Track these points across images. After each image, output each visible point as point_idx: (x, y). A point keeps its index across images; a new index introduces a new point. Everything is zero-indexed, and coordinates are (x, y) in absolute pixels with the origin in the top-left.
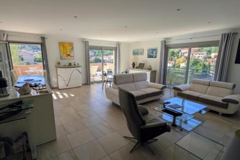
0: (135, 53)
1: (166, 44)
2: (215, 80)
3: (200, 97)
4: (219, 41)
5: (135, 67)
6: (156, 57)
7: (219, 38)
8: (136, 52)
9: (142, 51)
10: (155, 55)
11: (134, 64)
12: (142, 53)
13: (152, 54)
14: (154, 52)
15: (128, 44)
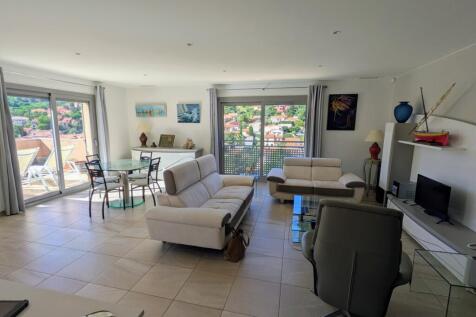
0: (144, 112)
1: (221, 96)
2: (307, 156)
3: (315, 186)
4: (306, 96)
5: (148, 143)
6: (198, 121)
7: (306, 92)
8: (146, 109)
9: (163, 108)
10: (196, 117)
11: (144, 139)
12: (162, 113)
13: (188, 115)
14: (195, 111)
15: (123, 90)
